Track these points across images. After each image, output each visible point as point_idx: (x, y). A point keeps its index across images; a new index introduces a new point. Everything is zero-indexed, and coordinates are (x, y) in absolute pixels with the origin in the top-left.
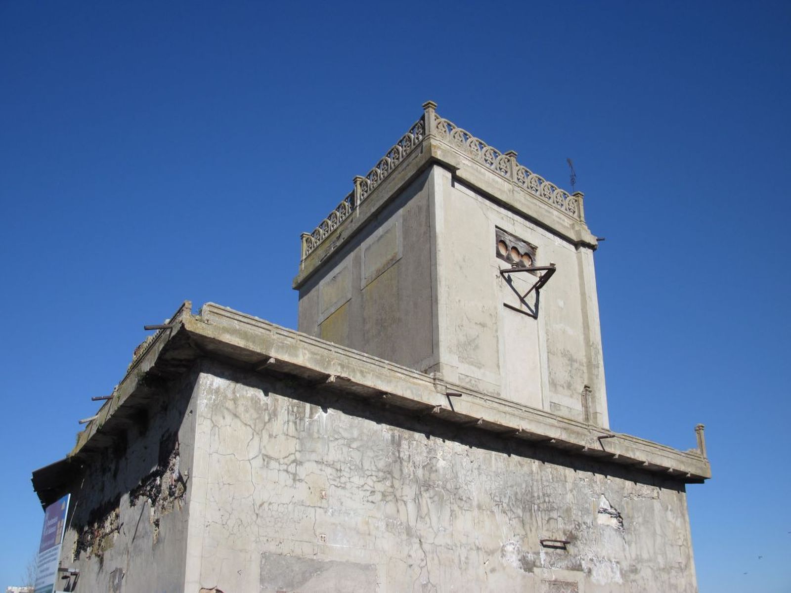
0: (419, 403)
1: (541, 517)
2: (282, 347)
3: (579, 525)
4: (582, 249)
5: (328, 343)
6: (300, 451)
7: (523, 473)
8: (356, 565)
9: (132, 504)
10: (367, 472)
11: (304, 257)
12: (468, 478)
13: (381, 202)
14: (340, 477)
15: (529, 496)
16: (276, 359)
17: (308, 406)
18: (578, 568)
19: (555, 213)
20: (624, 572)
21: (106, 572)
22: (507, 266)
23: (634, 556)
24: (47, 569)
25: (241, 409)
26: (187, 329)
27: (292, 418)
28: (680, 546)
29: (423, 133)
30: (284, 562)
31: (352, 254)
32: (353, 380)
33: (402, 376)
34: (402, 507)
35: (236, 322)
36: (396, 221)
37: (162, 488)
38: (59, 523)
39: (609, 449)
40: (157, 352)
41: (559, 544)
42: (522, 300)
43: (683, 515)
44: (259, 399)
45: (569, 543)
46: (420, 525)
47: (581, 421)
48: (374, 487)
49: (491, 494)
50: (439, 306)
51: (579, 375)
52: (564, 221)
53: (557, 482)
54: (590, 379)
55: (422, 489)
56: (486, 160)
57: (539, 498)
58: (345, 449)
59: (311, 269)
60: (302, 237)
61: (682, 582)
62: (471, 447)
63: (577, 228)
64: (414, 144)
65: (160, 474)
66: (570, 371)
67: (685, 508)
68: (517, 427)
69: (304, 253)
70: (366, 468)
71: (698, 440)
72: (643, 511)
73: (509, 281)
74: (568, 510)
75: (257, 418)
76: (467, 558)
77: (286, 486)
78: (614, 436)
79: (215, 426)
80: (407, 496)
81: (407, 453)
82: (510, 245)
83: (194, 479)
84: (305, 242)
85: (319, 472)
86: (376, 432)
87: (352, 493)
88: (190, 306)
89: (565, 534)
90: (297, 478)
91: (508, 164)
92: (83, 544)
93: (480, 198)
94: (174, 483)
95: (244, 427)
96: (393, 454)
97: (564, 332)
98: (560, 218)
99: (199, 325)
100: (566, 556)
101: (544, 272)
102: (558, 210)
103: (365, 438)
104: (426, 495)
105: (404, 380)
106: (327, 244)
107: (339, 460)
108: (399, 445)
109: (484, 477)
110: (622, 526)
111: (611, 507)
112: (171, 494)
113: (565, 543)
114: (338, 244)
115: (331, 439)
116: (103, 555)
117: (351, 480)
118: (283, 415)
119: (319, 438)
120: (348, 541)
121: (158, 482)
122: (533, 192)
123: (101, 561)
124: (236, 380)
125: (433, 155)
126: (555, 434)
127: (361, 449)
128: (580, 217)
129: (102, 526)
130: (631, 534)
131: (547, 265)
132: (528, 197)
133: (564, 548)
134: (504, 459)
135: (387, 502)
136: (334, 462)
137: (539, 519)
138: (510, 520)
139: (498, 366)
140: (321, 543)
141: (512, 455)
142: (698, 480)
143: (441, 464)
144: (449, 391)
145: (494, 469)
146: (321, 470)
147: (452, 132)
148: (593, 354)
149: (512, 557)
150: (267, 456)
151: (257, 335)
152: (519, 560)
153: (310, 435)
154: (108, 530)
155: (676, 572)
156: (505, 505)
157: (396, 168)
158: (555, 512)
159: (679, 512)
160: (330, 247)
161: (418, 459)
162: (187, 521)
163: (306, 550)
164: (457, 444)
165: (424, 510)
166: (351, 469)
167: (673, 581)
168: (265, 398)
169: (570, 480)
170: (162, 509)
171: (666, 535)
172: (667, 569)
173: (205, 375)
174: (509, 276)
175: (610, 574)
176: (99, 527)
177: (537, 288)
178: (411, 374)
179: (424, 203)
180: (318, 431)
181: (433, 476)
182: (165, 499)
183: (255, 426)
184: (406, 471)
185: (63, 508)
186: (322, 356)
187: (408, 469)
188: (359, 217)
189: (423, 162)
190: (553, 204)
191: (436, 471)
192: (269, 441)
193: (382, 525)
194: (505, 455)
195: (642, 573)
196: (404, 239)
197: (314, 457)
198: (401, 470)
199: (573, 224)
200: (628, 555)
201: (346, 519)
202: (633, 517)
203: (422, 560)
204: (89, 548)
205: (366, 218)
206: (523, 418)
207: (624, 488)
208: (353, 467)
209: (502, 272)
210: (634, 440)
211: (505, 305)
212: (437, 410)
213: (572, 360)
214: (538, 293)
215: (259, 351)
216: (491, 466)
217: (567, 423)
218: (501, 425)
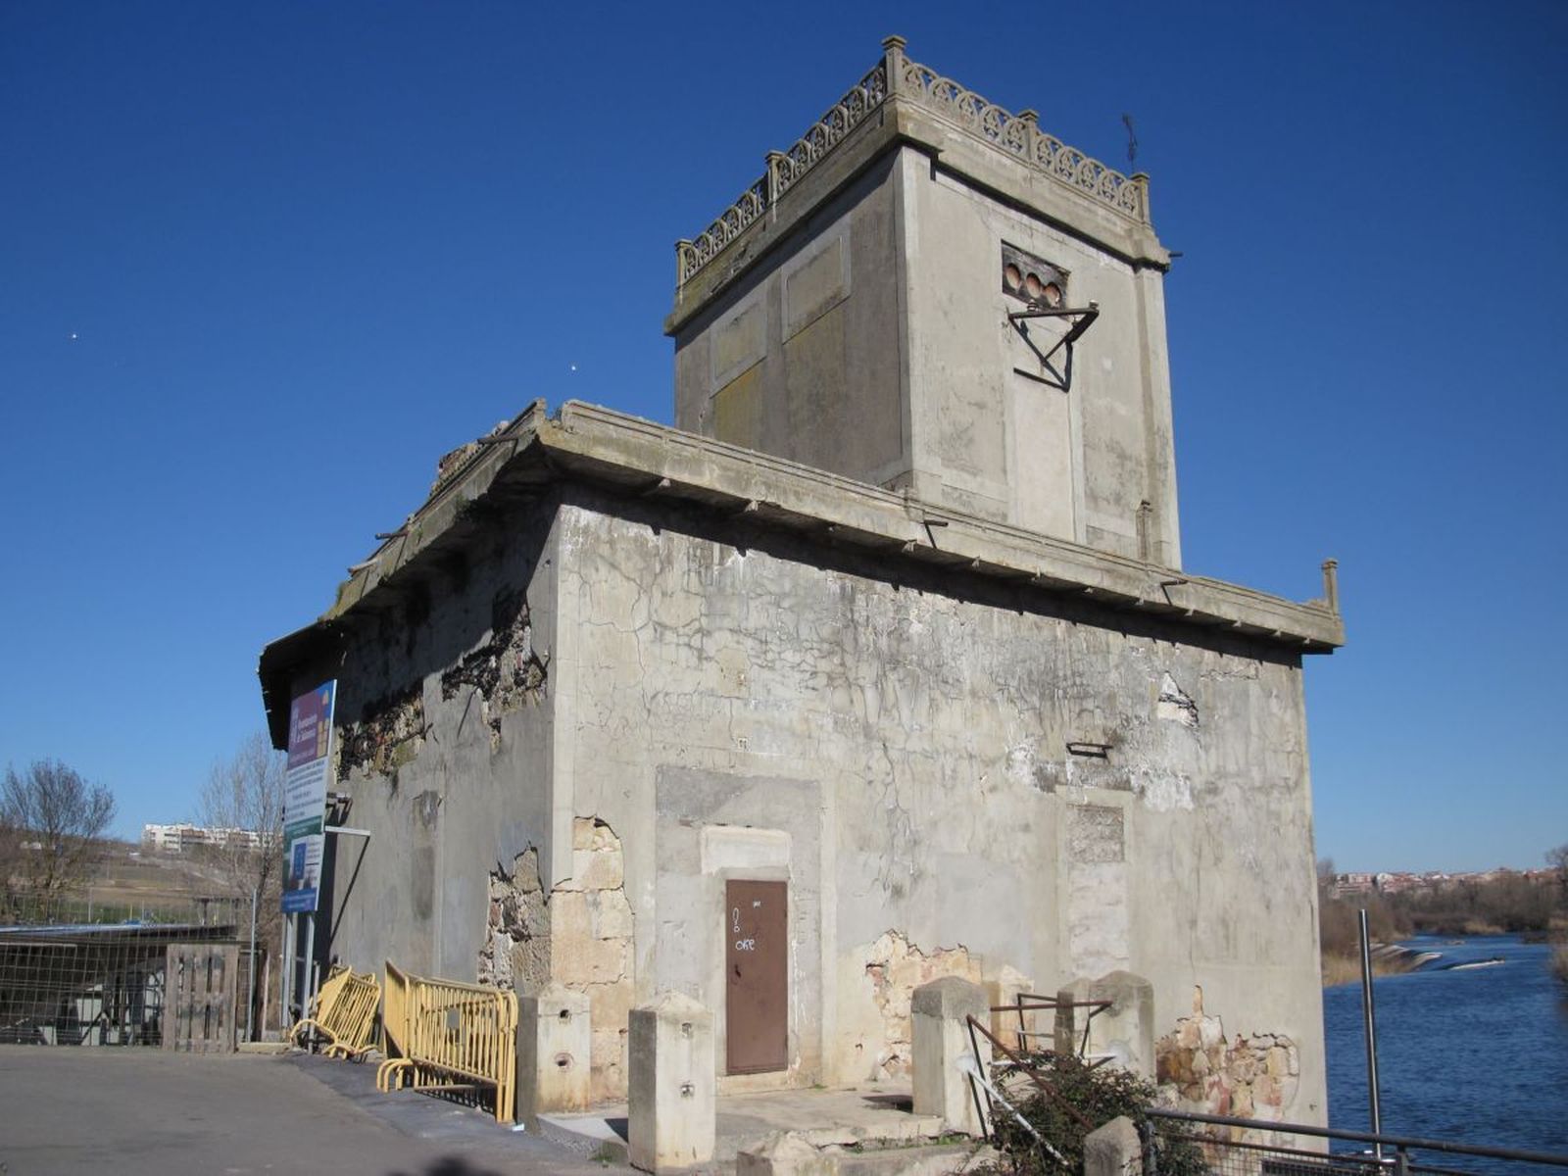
0: (883, 537)
1: (1068, 709)
2: (679, 462)
3: (1127, 720)
4: (1145, 272)
5: (746, 451)
6: (706, 615)
7: (1041, 640)
8: (791, 782)
9: (447, 696)
10: (805, 644)
11: (682, 282)
12: (956, 650)
13: (815, 201)
14: (765, 653)
15: (1051, 675)
16: (672, 481)
17: (717, 546)
18: (1125, 786)
19: (1101, 212)
20: (1196, 792)
21: (406, 798)
22: (1021, 307)
23: (1213, 768)
24: (307, 794)
25: (621, 556)
26: (544, 442)
27: (694, 566)
28: (1289, 753)
29: (884, 90)
30: (688, 779)
31: (766, 283)
32: (784, 506)
33: (857, 496)
34: (857, 695)
35: (611, 427)
36: (839, 233)
37: (502, 673)
38: (321, 724)
39: (1178, 602)
40: (490, 473)
41: (1095, 750)
42: (1044, 362)
43: (1296, 705)
44: (646, 539)
45: (1110, 747)
46: (885, 722)
47: (1135, 557)
48: (816, 667)
49: (991, 674)
50: (912, 379)
51: (1134, 481)
52: (1115, 224)
53: (1095, 653)
54: (1153, 487)
55: (888, 667)
56: (987, 130)
57: (1065, 680)
58: (772, 610)
59: (695, 304)
60: (678, 246)
61: (1288, 808)
62: (962, 602)
63: (1136, 237)
64: (869, 106)
65: (497, 651)
66: (1120, 475)
67: (1300, 692)
68: (1033, 571)
69: (682, 274)
70: (803, 637)
71: (1326, 586)
72: (1231, 697)
73: (1023, 331)
74: (1111, 697)
75: (644, 569)
76: (954, 771)
77: (688, 667)
78: (1185, 582)
79: (585, 582)
80: (864, 678)
81: (864, 613)
82: (1025, 270)
83: (559, 663)
84: (682, 255)
85: (736, 646)
86: (818, 581)
87: (784, 676)
88: (544, 407)
89: (1105, 733)
90: (705, 655)
91: (1023, 132)
92: (353, 755)
93: (977, 196)
94: (523, 667)
95: (625, 583)
96: (844, 615)
97: (1112, 411)
98: (1108, 220)
99: (560, 436)
100: (1106, 769)
101: (1079, 318)
102: (1105, 206)
103: (801, 592)
104: (892, 677)
105: (861, 503)
106: (722, 264)
107: (764, 627)
108: (852, 601)
109: (980, 648)
110: (1197, 721)
111: (1180, 691)
112: (520, 682)
113: (1105, 748)
114: (742, 264)
115: (752, 595)
116: (397, 771)
117: (783, 656)
118: (681, 563)
119: (733, 594)
120: (779, 747)
121: (493, 662)
122: (1064, 179)
123: (395, 782)
124: (612, 512)
125: (901, 131)
126: (1091, 579)
127: (796, 609)
128: (1142, 216)
129: (388, 727)
130: (1210, 734)
131: (1086, 306)
132: (1055, 187)
133: (1104, 756)
134: (1012, 619)
135: (835, 688)
136: (756, 629)
137: (1066, 712)
138: (1020, 712)
139: (1005, 471)
140: (740, 750)
141: (1025, 613)
142: (1323, 648)
143: (916, 628)
144: (929, 518)
145: (996, 634)
146: (738, 642)
147: (932, 85)
148: (1158, 445)
149: (1021, 769)
150: (659, 624)
151: (642, 446)
152: (1034, 774)
153: (721, 590)
154: (402, 735)
155: (1281, 793)
156: (1012, 690)
157: (839, 144)
158: (1091, 700)
159: (1290, 700)
160: (727, 269)
161: (881, 622)
162: (551, 722)
163: (720, 761)
164: (939, 597)
165: (890, 698)
166: (781, 640)
167: (1273, 806)
168: (655, 538)
169: (1115, 651)
170: (504, 703)
171: (1267, 736)
172: (1266, 788)
173: (569, 507)
174: (1023, 324)
175: (1175, 796)
176: (383, 730)
177: (1069, 339)
178: (871, 493)
179: (885, 208)
180: (733, 583)
181: (903, 646)
182: (508, 690)
183: (641, 581)
184: (862, 640)
185: (325, 700)
186: (738, 472)
187: (866, 637)
188: (778, 222)
189: (884, 141)
190: (1098, 197)
191: (908, 639)
192: (662, 602)
193: (828, 722)
194: (1014, 613)
195: (1225, 795)
196: (854, 265)
197: (727, 623)
198: (856, 640)
199: (1130, 230)
200: (1204, 767)
201: (776, 714)
202: (1214, 708)
203: (888, 774)
204: (365, 762)
205: (789, 225)
206: (1042, 557)
207: (1200, 663)
208: (784, 637)
209: (1012, 318)
210: (1220, 587)
211: (1017, 371)
212: (909, 547)
213: (1123, 457)
214: (1070, 349)
215: (646, 470)
216: (992, 631)
217: (1113, 561)
218: (1007, 568)
